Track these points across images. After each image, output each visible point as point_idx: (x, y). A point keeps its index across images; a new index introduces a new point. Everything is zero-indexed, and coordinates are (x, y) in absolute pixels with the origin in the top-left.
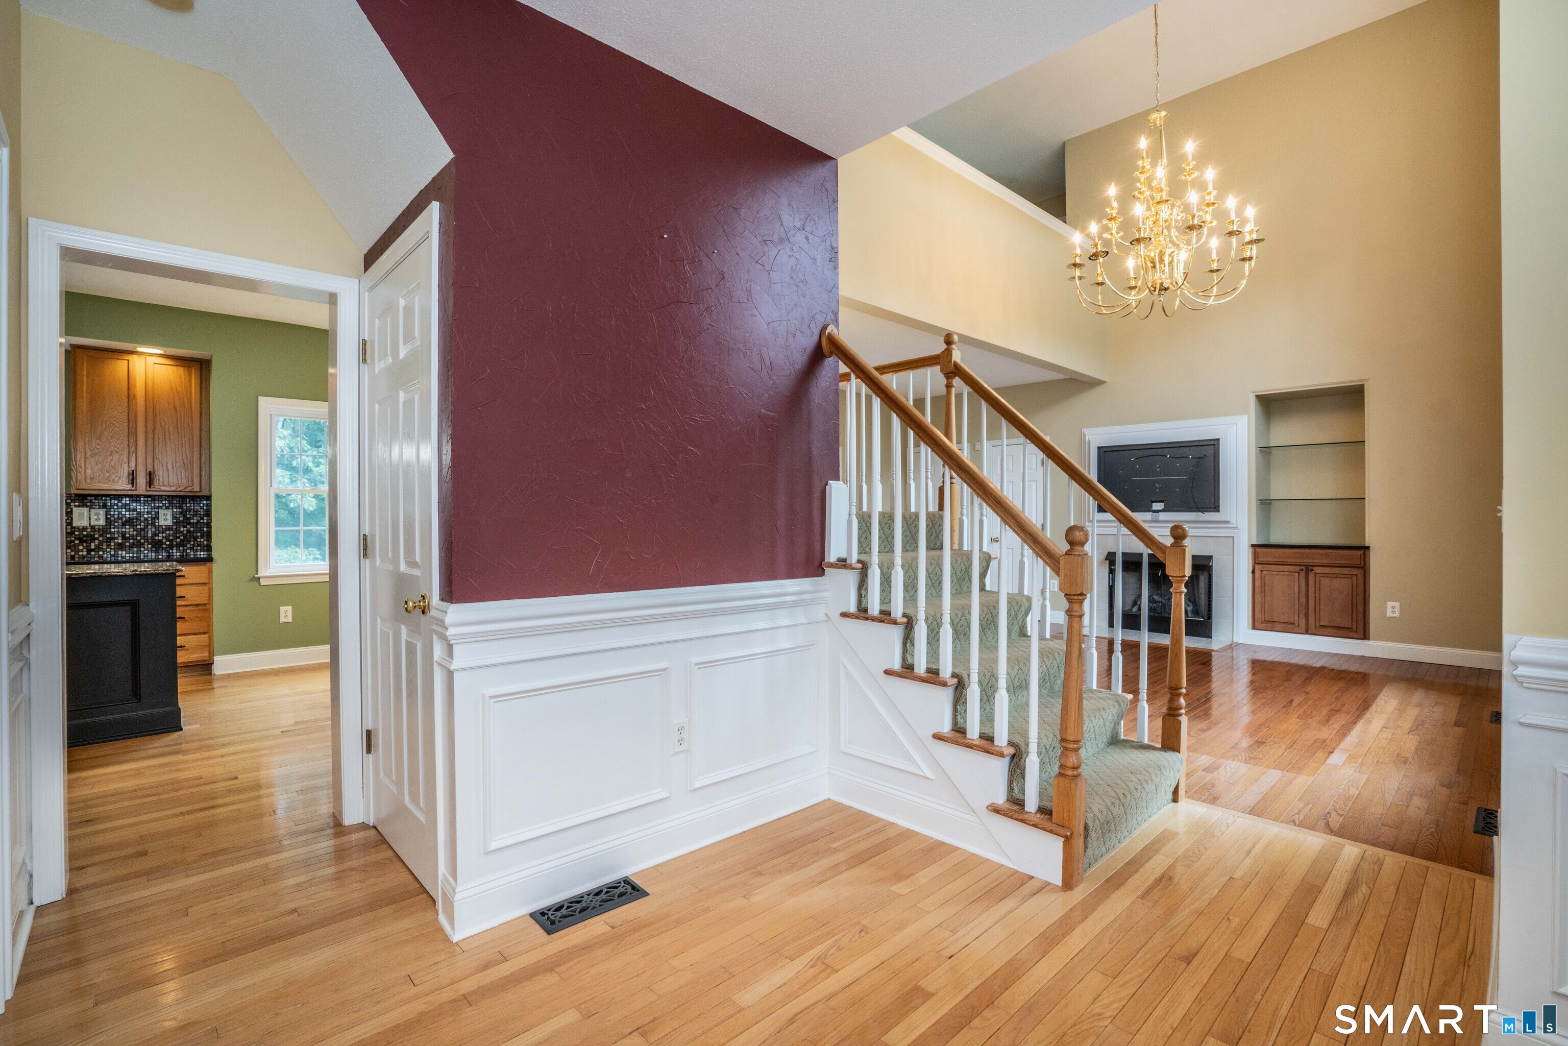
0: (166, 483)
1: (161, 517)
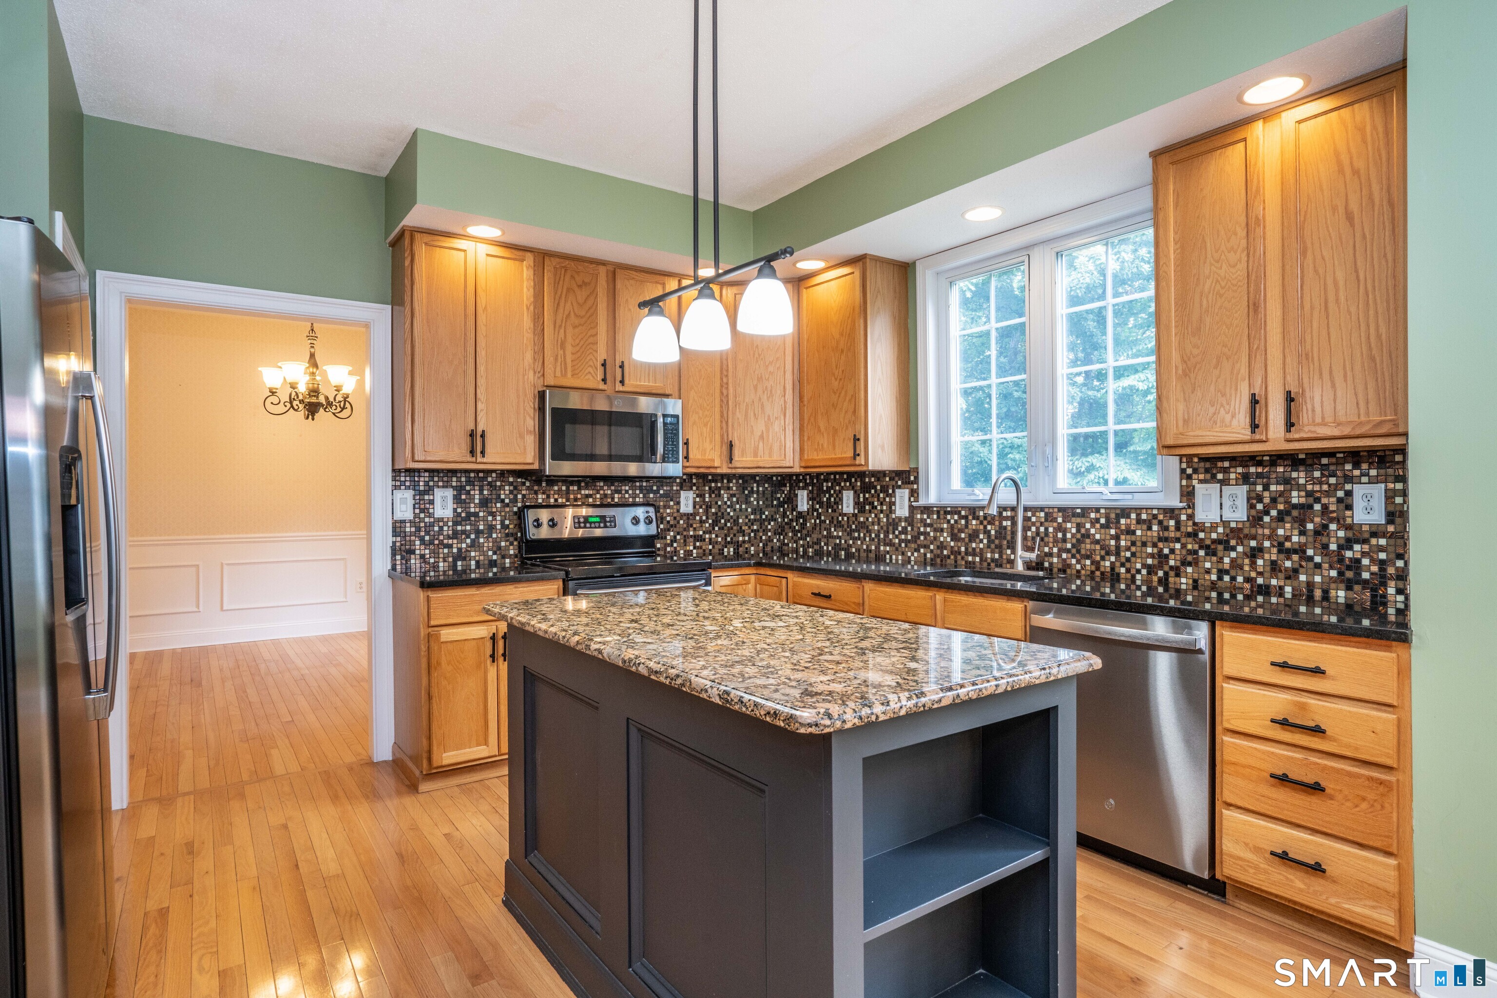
0: (1329, 419)
1: (1358, 503)
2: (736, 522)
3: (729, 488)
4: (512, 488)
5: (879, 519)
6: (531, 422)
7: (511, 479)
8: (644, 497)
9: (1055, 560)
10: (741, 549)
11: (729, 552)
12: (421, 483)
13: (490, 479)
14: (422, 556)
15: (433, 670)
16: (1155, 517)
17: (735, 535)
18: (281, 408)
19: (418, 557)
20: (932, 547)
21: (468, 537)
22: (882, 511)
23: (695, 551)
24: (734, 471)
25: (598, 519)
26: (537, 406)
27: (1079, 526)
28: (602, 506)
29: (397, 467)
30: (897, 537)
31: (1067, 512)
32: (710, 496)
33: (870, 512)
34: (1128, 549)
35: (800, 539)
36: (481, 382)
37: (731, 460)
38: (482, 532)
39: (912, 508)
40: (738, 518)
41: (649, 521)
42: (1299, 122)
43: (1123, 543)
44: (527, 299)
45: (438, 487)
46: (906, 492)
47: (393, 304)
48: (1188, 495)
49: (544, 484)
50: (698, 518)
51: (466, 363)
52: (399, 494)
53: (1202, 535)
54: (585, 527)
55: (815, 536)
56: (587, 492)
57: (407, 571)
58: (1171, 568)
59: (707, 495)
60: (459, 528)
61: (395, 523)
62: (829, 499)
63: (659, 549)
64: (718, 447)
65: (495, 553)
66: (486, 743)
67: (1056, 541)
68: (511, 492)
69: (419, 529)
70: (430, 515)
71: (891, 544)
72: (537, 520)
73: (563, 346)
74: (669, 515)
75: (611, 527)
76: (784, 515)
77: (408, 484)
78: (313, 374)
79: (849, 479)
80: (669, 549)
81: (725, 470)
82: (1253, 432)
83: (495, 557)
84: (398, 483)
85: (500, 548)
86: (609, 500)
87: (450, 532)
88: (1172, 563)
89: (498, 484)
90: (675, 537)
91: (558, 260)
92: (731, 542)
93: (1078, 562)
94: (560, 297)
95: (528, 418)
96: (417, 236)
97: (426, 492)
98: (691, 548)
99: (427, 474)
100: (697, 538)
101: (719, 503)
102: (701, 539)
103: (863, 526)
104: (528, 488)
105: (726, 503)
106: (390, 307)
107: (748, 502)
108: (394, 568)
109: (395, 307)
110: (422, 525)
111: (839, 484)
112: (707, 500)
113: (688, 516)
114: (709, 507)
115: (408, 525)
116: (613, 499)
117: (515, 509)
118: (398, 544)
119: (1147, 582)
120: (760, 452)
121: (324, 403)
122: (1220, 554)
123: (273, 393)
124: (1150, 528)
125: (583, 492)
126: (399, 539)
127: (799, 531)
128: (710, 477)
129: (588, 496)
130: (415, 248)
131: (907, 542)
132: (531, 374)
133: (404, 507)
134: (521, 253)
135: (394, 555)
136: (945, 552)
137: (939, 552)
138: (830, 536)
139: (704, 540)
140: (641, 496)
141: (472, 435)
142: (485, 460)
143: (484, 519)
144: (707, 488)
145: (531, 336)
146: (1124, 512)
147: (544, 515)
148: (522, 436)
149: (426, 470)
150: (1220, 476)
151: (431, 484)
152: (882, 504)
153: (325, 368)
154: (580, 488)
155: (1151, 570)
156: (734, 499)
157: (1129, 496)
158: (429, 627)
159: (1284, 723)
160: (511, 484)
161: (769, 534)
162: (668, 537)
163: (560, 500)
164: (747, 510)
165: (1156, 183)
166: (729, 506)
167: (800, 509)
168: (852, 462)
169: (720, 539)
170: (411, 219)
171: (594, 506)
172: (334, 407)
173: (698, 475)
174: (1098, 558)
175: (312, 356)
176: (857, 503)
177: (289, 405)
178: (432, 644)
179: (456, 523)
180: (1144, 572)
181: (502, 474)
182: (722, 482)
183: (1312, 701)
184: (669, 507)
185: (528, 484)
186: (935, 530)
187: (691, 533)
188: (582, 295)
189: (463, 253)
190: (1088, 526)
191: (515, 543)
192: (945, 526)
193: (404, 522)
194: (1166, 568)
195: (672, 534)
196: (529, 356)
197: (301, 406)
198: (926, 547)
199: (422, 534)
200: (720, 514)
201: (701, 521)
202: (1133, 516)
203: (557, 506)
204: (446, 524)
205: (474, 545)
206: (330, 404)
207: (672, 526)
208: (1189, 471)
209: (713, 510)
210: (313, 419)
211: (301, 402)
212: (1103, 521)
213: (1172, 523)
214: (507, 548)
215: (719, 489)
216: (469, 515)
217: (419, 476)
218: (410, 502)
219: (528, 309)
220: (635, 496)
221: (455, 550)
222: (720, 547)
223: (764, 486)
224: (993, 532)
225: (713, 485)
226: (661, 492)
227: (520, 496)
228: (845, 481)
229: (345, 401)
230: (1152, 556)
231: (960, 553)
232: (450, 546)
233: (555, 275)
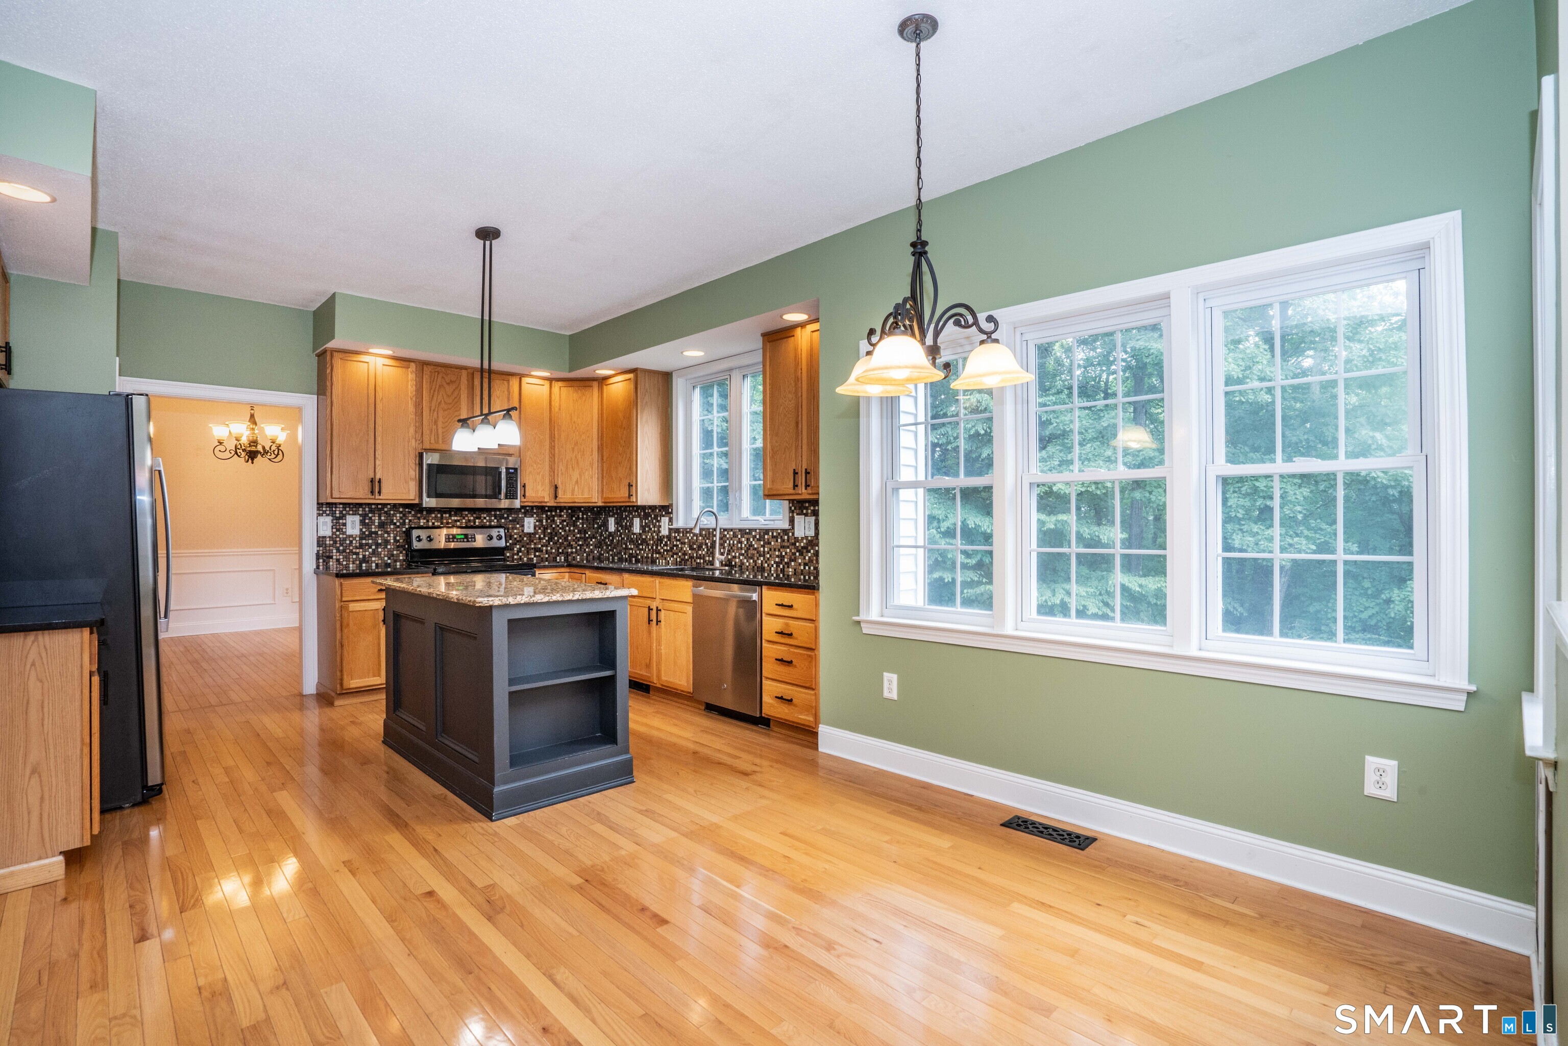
2: (566, 539)
3: (561, 516)
4: (401, 515)
5: (653, 537)
6: (413, 473)
7: (401, 510)
8: (498, 521)
9: (737, 560)
10: (570, 557)
11: (560, 559)
12: (337, 512)
13: (386, 509)
14: (338, 560)
15: (344, 629)
16: (779, 534)
17: (565, 548)
18: (227, 455)
19: (335, 561)
20: (680, 554)
21: (370, 547)
22: (654, 532)
23: (535, 559)
24: (559, 505)
25: (462, 537)
26: (417, 462)
27: (748, 540)
28: (466, 527)
29: (320, 502)
30: (662, 548)
31: (743, 531)
32: (547, 521)
33: (648, 532)
34: (768, 553)
35: (610, 550)
36: (379, 447)
37: (556, 497)
38: (380, 544)
39: (670, 530)
40: (568, 536)
41: (500, 538)
42: (813, 332)
43: (766, 549)
44: (411, 393)
45: (349, 514)
46: (667, 519)
47: (318, 394)
48: (792, 521)
49: (425, 513)
50: (537, 536)
51: (368, 435)
52: (321, 519)
53: (797, 544)
54: (453, 541)
55: (619, 549)
56: (456, 518)
57: (327, 568)
58: (786, 563)
59: (544, 521)
60: (364, 542)
61: (319, 538)
62: (626, 524)
63: (508, 557)
64: (547, 488)
65: (389, 558)
66: (379, 675)
67: (738, 549)
68: (401, 518)
69: (335, 542)
70: (344, 533)
71: (659, 553)
72: (419, 537)
73: (436, 423)
74: (516, 534)
75: (472, 541)
76: (601, 535)
77: (328, 512)
78: (253, 429)
79: (637, 511)
80: (515, 557)
81: (552, 503)
82: (794, 489)
83: (389, 561)
84: (321, 512)
85: (393, 555)
86: (472, 524)
87: (358, 545)
88: (786, 560)
89: (392, 512)
90: (520, 549)
91: (432, 367)
92: (563, 553)
93: (747, 561)
94: (434, 391)
95: (411, 470)
96: (335, 354)
97: (340, 518)
98: (533, 556)
99: (341, 506)
100: (536, 550)
101: (554, 526)
102: (540, 550)
103: (644, 541)
104: (413, 516)
105: (558, 526)
106: (316, 396)
107: (575, 526)
108: (318, 567)
109: (320, 397)
110: (338, 539)
111: (632, 514)
112: (544, 524)
113: (529, 534)
114: (545, 529)
115: (328, 539)
116: (475, 523)
117: (404, 529)
118: (321, 552)
119: (776, 571)
120: (576, 493)
121: (262, 451)
122: (804, 554)
123: (221, 443)
124: (777, 541)
125: (453, 518)
126: (321, 548)
127: (610, 545)
128: (547, 508)
129: (456, 521)
130: (333, 362)
131: (667, 551)
132: (414, 441)
133: (325, 528)
134: (408, 363)
135: (318, 558)
136: (686, 557)
137: (683, 557)
138: (626, 548)
139: (542, 551)
140: (495, 521)
141: (372, 481)
142: (381, 497)
143: (382, 536)
144: (544, 516)
145: (413, 416)
146: (767, 531)
147: (423, 534)
148: (407, 482)
149: (340, 504)
150: (805, 511)
151: (344, 512)
152: (654, 527)
153: (262, 426)
154: (450, 516)
155: (778, 564)
156: (565, 523)
157: (772, 522)
158: (341, 601)
159: (781, 633)
160: (401, 513)
161: (591, 547)
162: (515, 549)
163: (436, 524)
164: (574, 531)
165: (764, 349)
166: (560, 528)
167: (610, 530)
168: (627, 500)
169: (554, 551)
170: (331, 345)
171: (461, 527)
172: (269, 454)
173: (537, 507)
174: (756, 558)
175: (252, 416)
176: (641, 526)
177: (233, 453)
178: (343, 612)
179: (361, 539)
180: (775, 566)
181: (395, 506)
182: (556, 512)
183: (791, 622)
184: (516, 528)
185: (413, 513)
186: (682, 543)
187: (533, 546)
188: (449, 389)
189: (366, 364)
190: (751, 539)
191: (404, 552)
192: (686, 541)
193: (324, 537)
194: (784, 563)
195: (518, 546)
196: (412, 430)
197: (243, 454)
198: (677, 554)
199: (338, 545)
200: (554, 533)
201: (540, 538)
202: (770, 534)
203: (434, 527)
204: (355, 539)
205: (374, 553)
206: (266, 452)
207: (518, 541)
208: (793, 508)
209: (549, 531)
210: (253, 463)
211: (244, 450)
212: (758, 537)
213: (786, 537)
214: (398, 555)
215: (554, 516)
216: (371, 533)
217: (336, 507)
218: (330, 524)
219: (411, 399)
220: (490, 521)
221: (361, 556)
222: (554, 556)
223: (587, 515)
224: (709, 544)
225: (549, 513)
226: (510, 518)
227: (407, 521)
228: (635, 512)
229: (279, 449)
230: (778, 556)
231: (693, 557)
232: (357, 554)
233: (431, 377)
